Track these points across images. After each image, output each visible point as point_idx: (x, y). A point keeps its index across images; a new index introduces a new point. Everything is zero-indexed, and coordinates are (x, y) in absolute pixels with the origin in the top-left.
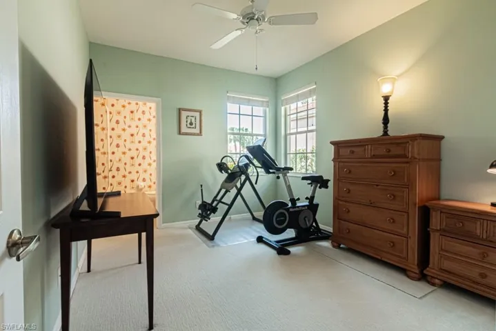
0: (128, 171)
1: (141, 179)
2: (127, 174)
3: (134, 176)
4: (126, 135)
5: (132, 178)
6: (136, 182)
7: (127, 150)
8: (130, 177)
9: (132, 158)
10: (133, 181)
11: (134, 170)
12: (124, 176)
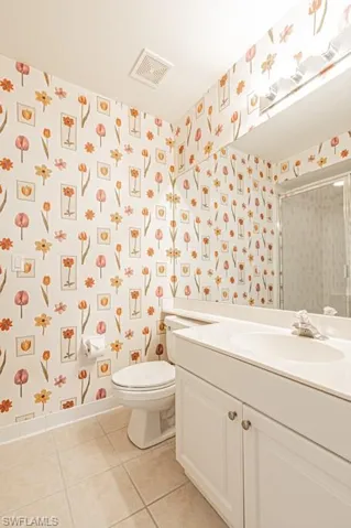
0: (54, 302)
1: (92, 326)
2: (50, 312)
3: (72, 319)
4: (49, 190)
5: (68, 325)
6: (78, 337)
7: (50, 238)
8: (59, 323)
9: (68, 263)
10: (68, 334)
11: (71, 299)
12: (43, 321)
